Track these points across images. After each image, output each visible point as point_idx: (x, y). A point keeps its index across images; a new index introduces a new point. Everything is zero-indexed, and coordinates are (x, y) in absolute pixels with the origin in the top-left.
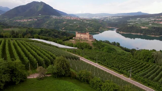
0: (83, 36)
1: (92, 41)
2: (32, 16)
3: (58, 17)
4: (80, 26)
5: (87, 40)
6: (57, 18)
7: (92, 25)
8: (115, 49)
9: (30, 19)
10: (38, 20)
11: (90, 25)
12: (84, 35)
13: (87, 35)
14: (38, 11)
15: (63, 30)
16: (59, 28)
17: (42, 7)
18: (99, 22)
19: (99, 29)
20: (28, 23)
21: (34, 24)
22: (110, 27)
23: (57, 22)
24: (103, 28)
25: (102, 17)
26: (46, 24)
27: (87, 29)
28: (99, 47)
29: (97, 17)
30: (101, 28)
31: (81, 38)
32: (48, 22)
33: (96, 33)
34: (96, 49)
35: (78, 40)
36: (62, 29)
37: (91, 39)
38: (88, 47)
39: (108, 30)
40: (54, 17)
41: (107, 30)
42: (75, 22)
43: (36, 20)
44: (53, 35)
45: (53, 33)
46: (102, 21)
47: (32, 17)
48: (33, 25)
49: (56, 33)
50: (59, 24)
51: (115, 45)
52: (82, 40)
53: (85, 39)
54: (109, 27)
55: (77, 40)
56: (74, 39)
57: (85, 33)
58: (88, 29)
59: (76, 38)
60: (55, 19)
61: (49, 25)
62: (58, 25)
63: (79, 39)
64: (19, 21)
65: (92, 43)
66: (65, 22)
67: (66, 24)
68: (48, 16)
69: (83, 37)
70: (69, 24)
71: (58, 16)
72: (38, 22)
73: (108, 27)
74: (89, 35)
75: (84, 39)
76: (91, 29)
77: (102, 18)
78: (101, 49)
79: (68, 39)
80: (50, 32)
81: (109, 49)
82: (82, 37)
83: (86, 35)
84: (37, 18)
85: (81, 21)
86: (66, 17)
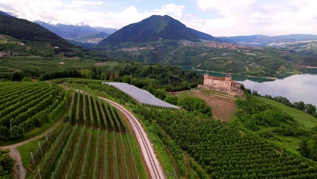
0: (217, 83)
1: (236, 96)
2: (148, 42)
3: (193, 44)
4: (232, 62)
5: (224, 93)
6: (191, 45)
7: (262, 61)
8: (294, 119)
9: (142, 46)
10: (156, 49)
11: (258, 60)
12: (220, 81)
13: (227, 82)
14: (158, 32)
15: (197, 68)
16: (190, 64)
17: (166, 25)
18: (280, 53)
19: (277, 70)
20: (138, 54)
21: (147, 56)
22: (308, 67)
23: (189, 52)
24: (287, 67)
25: (293, 42)
26: (169, 55)
27: (247, 69)
28: (250, 110)
29: (278, 43)
30: (282, 67)
31: (214, 88)
32: (172, 53)
33: (268, 78)
34: (241, 113)
35: (207, 91)
36: (197, 66)
37: (234, 90)
38: (202, 108)
39: (300, 74)
40: (185, 43)
41: (300, 72)
42: (224, 54)
43: (153, 48)
44: (170, 78)
45: (170, 73)
46: (291, 51)
47: (146, 43)
48: (145, 57)
49: (176, 74)
50: (193, 57)
51: (301, 109)
52: (214, 91)
53: (222, 90)
54: (307, 65)
55: (204, 91)
56: (199, 88)
57: (222, 77)
58: (250, 69)
59: (203, 87)
60: (187, 48)
61: (173, 58)
62: (190, 59)
63: (209, 89)
64: (124, 50)
65: (235, 99)
66: (205, 54)
67: (206, 58)
68: (174, 41)
69: (218, 86)
70: (211, 57)
71: (193, 41)
72: (155, 52)
73: (303, 66)
74: (230, 82)
75: (218, 91)
76: (256, 69)
77: (291, 46)
78: (254, 115)
79: (189, 88)
80: (166, 71)
81: (275, 116)
82: (216, 86)
83: (225, 82)
84: (154, 45)
85: (239, 51)
86: (209, 43)
